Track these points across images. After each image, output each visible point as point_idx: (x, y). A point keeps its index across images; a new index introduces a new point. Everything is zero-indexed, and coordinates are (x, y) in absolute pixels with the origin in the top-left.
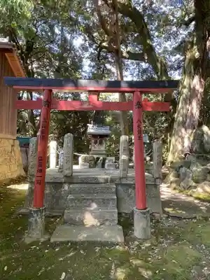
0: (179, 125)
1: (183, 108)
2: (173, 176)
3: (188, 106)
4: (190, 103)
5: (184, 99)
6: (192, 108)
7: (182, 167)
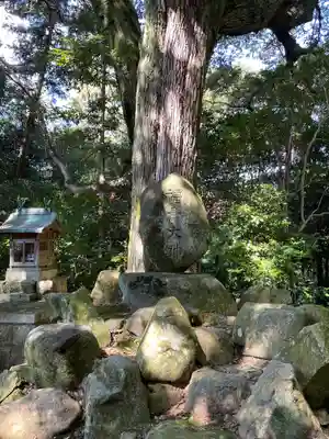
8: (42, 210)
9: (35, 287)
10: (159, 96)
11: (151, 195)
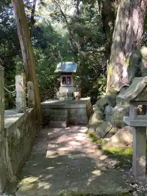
0: (116, 48)
1: (120, 22)
2: (97, 117)
3: (127, 20)
4: (130, 15)
5: (122, 9)
6: (133, 23)
7: (107, 104)
8: (71, 63)
9: (73, 95)
10: (130, 11)
11: (136, 56)
